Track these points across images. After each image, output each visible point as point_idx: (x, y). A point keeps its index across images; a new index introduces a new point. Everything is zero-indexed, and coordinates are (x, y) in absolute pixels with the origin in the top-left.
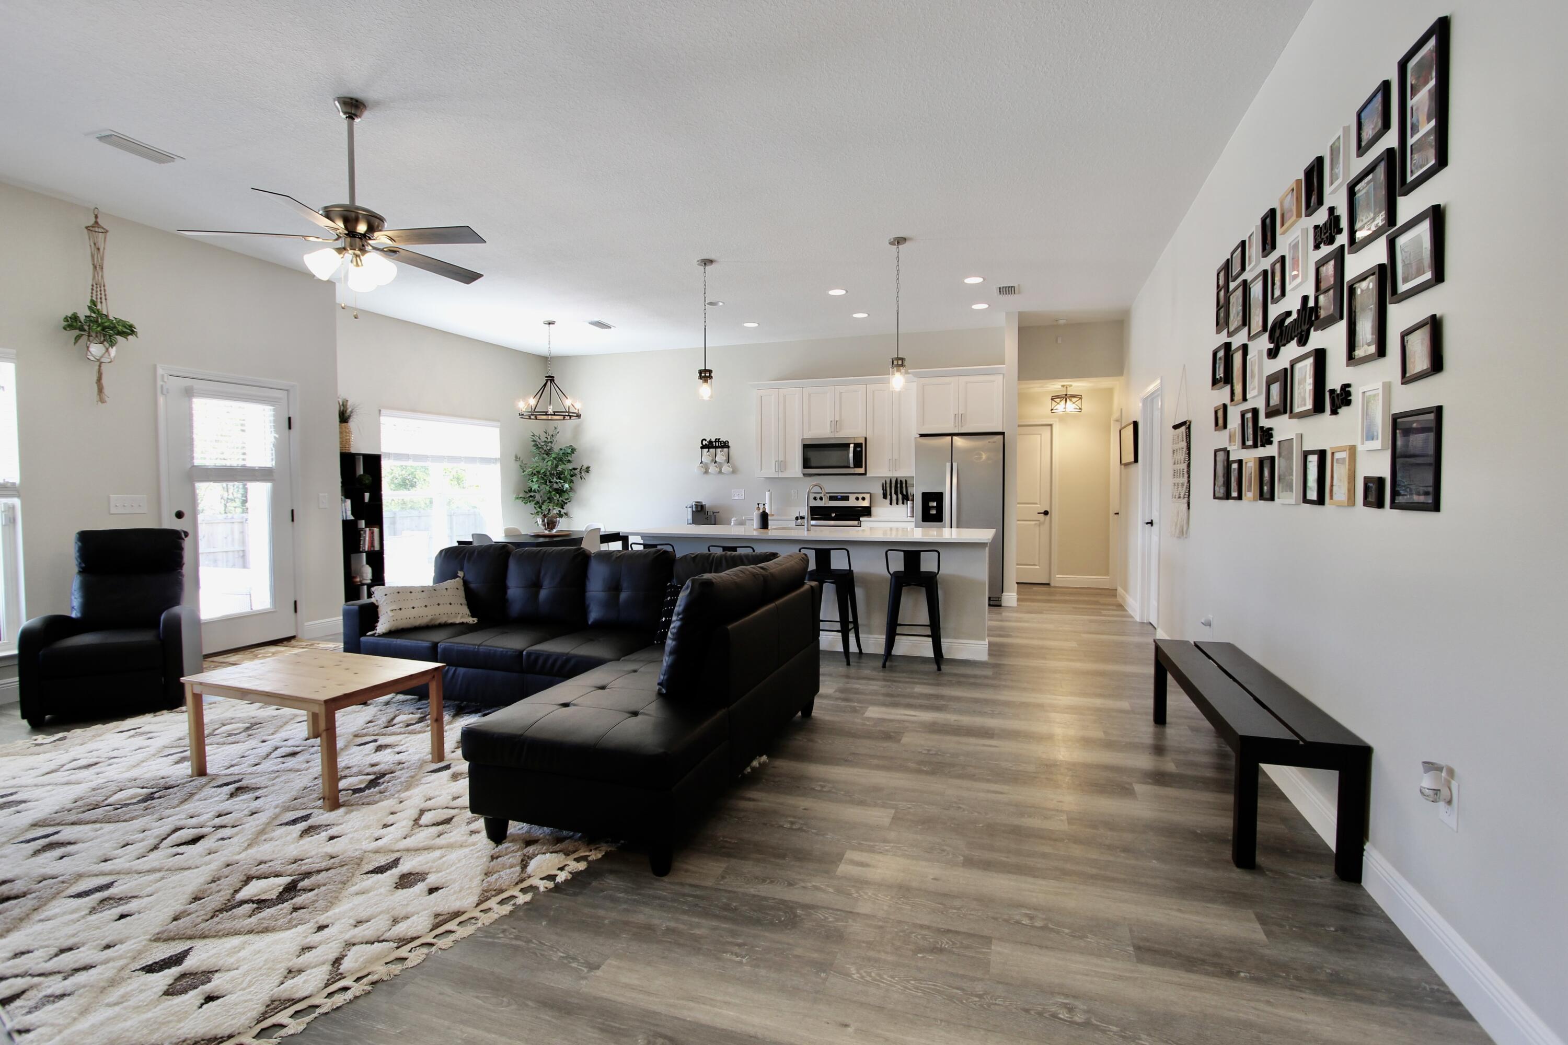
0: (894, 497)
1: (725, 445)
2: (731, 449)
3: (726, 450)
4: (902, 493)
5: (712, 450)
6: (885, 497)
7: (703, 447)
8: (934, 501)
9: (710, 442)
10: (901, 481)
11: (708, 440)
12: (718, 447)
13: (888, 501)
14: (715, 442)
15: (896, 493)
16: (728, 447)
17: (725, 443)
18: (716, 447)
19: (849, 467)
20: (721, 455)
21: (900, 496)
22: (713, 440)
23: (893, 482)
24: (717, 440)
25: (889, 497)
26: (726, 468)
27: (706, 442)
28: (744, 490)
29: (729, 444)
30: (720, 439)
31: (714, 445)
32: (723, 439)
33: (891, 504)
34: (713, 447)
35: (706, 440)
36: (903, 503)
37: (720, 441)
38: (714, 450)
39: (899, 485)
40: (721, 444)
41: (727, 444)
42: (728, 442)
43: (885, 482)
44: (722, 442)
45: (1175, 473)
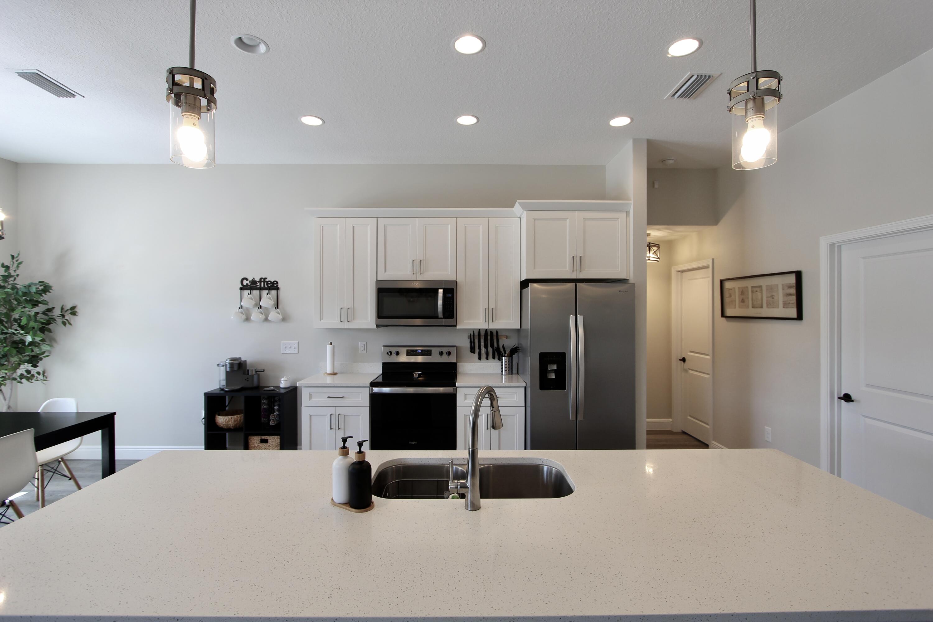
0: (483, 350)
1: (273, 286)
2: (282, 292)
3: (274, 292)
4: (492, 346)
5: (256, 293)
6: (473, 350)
7: (243, 288)
8: (554, 363)
9: (253, 282)
10: (491, 333)
11: (250, 279)
12: (264, 289)
13: (476, 355)
14: (260, 281)
15: (486, 346)
16: (277, 289)
17: (273, 283)
18: (261, 289)
19: (437, 317)
20: (267, 299)
21: (490, 350)
22: (257, 279)
23: (483, 333)
24: (263, 280)
25: (477, 351)
26: (274, 315)
27: (248, 282)
28: (297, 342)
29: (278, 286)
30: (266, 278)
31: (258, 286)
32: (271, 279)
33: (480, 359)
34: (256, 288)
35: (247, 279)
36: (494, 358)
37: (266, 281)
38: (258, 292)
39: (489, 337)
40: (267, 284)
41: (275, 285)
42: (277, 283)
43: (472, 334)
44: (269, 283)
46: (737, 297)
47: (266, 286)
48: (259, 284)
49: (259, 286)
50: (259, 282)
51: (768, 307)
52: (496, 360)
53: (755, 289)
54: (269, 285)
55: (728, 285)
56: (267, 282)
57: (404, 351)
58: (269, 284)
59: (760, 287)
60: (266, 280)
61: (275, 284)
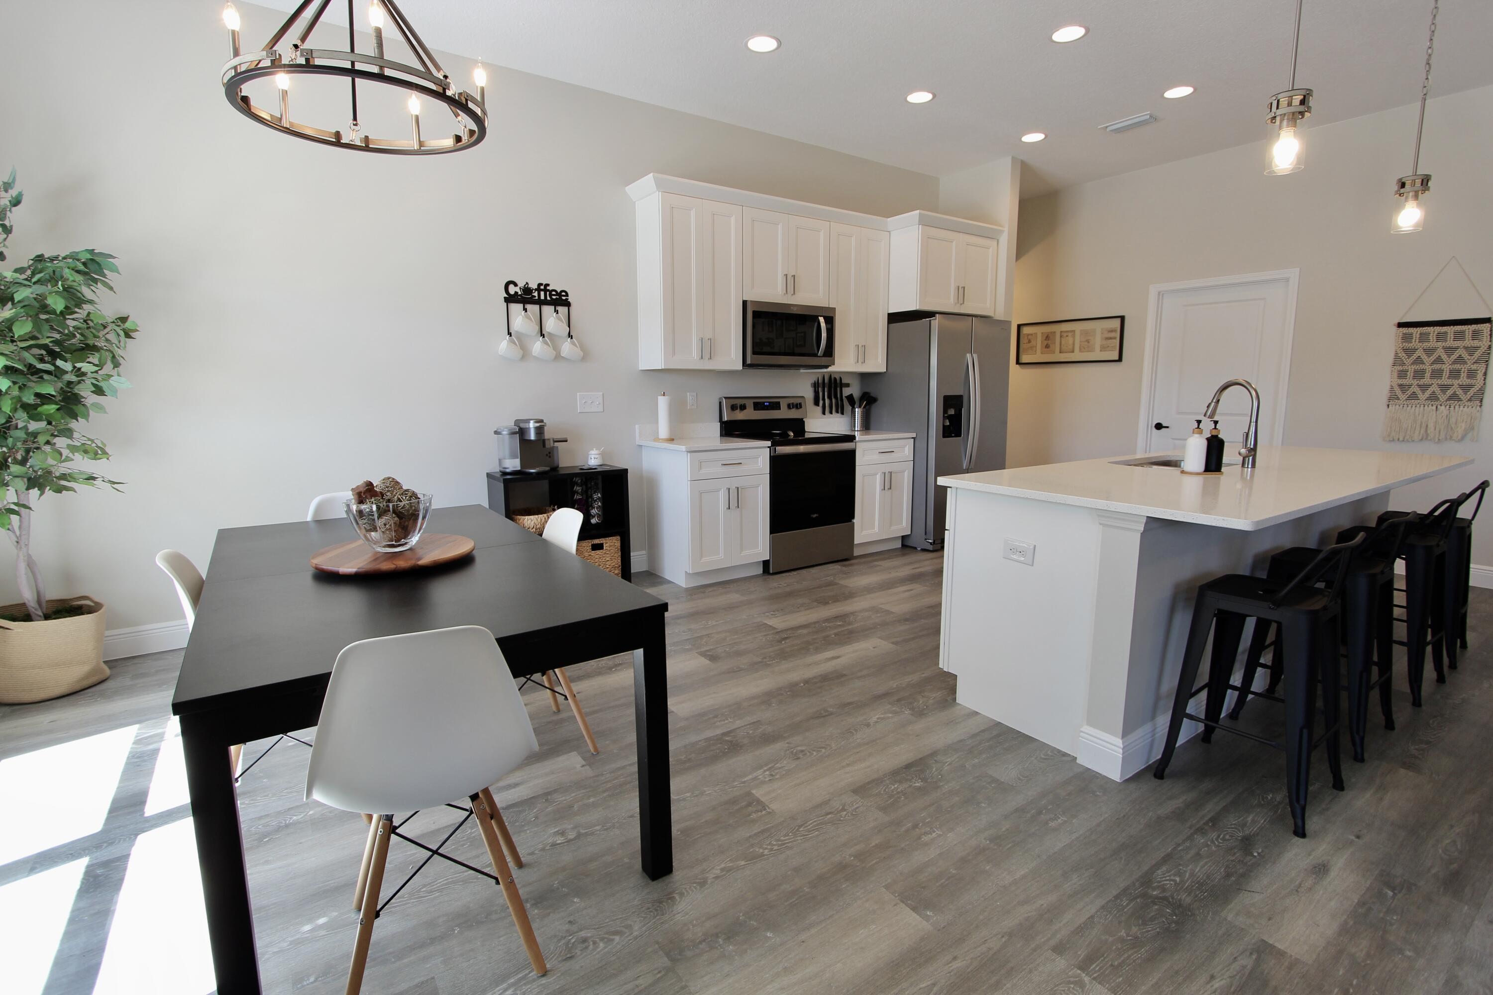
0: (827, 403)
1: (560, 300)
2: (575, 311)
3: (562, 310)
4: (836, 397)
5: (533, 308)
6: (816, 403)
7: (510, 299)
9: (527, 290)
10: (835, 379)
11: (521, 284)
12: (546, 302)
13: (819, 409)
14: (538, 290)
15: (830, 397)
16: (567, 304)
17: (559, 294)
18: (541, 303)
19: (816, 355)
20: (553, 319)
21: (834, 400)
22: (533, 286)
23: (827, 381)
24: (543, 288)
25: (821, 403)
26: (567, 348)
27: (517, 289)
28: (602, 393)
29: (568, 299)
30: (548, 285)
31: (535, 297)
32: (556, 285)
33: (824, 413)
34: (533, 302)
35: (516, 285)
36: (837, 412)
37: (548, 290)
38: (537, 307)
39: (833, 385)
40: (551, 295)
41: (564, 298)
42: (567, 295)
43: (816, 381)
44: (554, 293)
45: (1410, 374)
46: (1039, 343)
47: (548, 298)
48: (536, 294)
49: (537, 298)
50: (536, 290)
51: (1081, 351)
52: (839, 415)
53: (1065, 335)
54: (554, 297)
55: (1026, 330)
56: (551, 291)
57: (750, 404)
58: (554, 295)
59: (1074, 331)
60: (548, 288)
61: (564, 296)
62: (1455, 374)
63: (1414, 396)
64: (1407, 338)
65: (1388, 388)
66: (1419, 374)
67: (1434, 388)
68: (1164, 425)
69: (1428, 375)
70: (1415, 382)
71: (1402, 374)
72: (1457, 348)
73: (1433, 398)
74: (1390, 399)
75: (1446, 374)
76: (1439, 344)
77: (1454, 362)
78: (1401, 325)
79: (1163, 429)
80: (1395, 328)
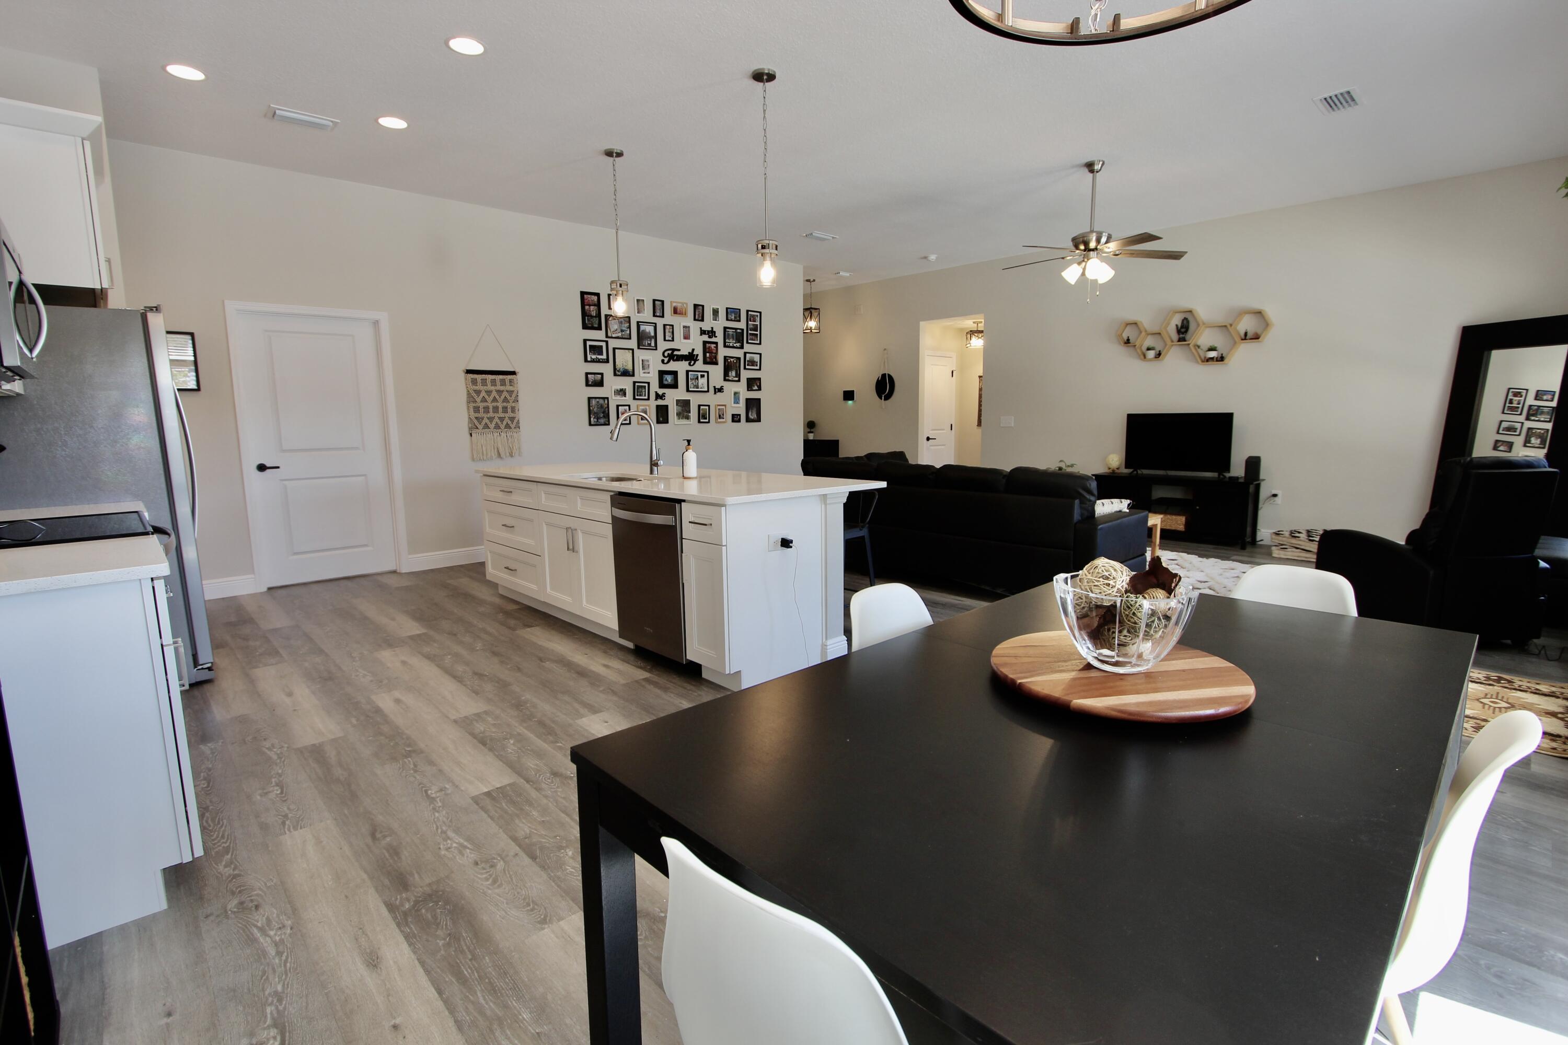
45: (481, 410)
62: (505, 410)
63: (486, 426)
64: (474, 382)
65: (467, 419)
66: (486, 409)
67: (497, 420)
68: (268, 465)
69: (491, 410)
70: (485, 416)
71: (476, 409)
72: (503, 391)
73: (497, 427)
74: (470, 429)
75: (500, 410)
76: (493, 387)
77: (503, 402)
78: (469, 372)
79: (268, 471)
80: (463, 374)
